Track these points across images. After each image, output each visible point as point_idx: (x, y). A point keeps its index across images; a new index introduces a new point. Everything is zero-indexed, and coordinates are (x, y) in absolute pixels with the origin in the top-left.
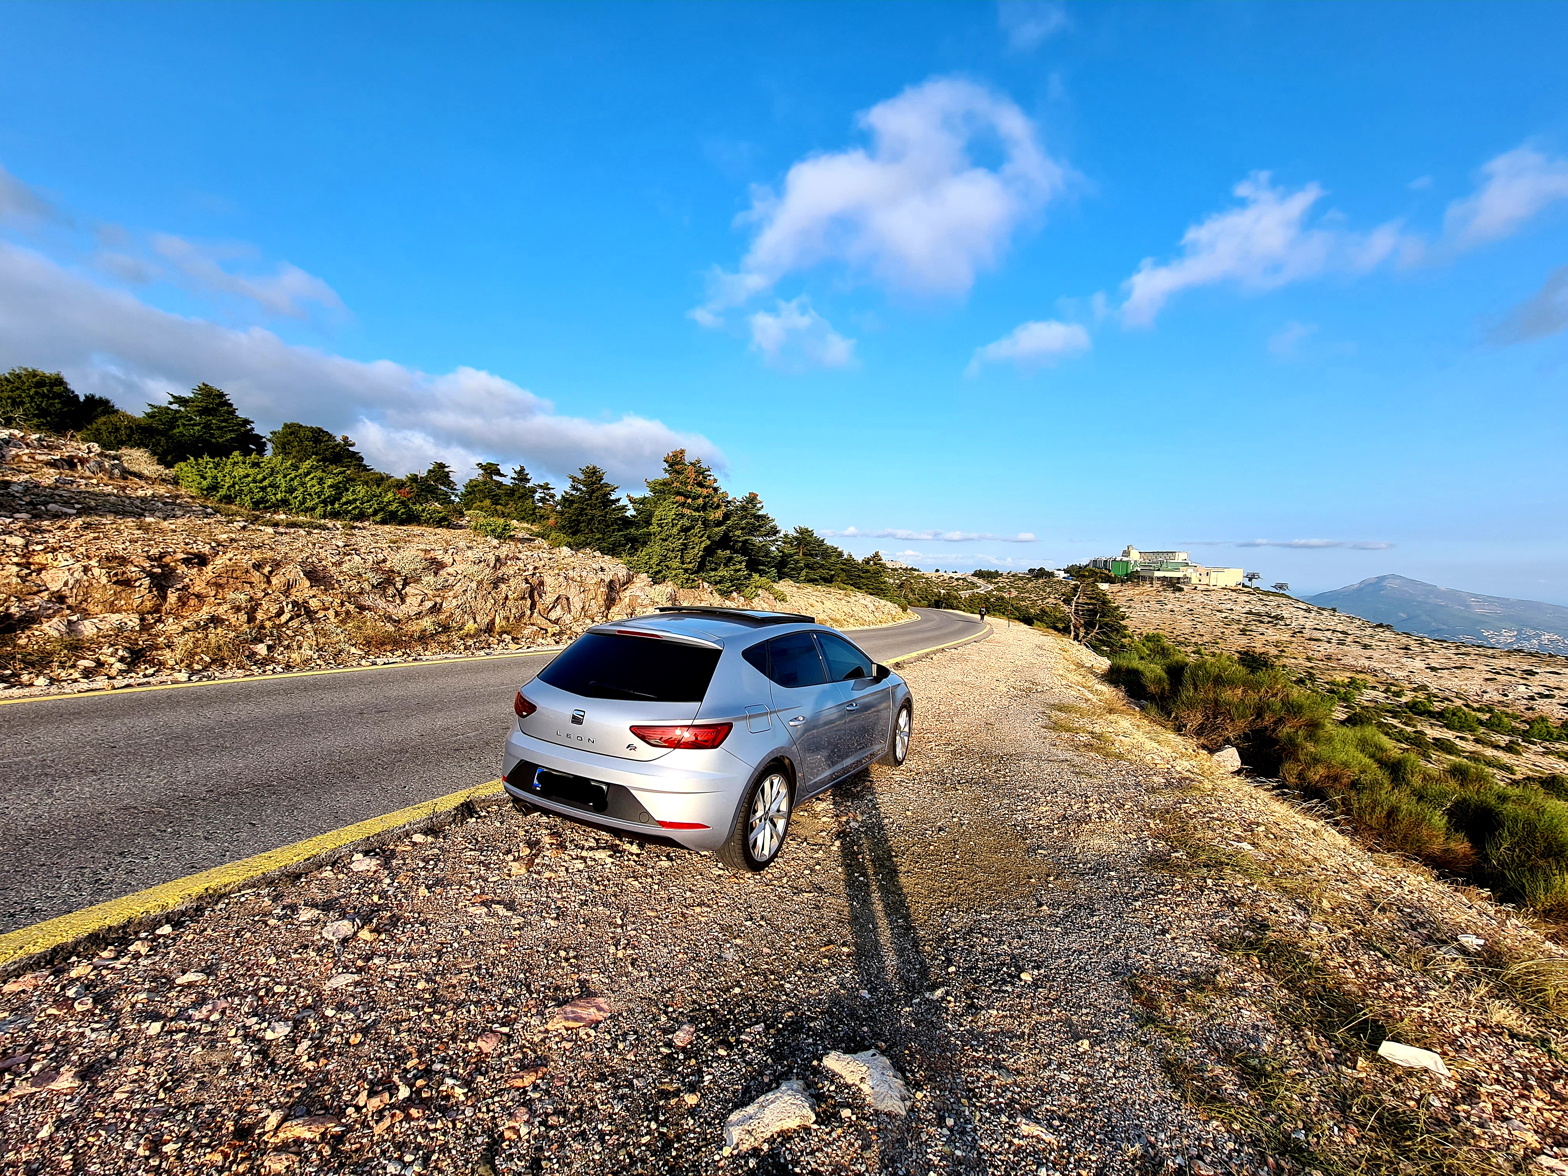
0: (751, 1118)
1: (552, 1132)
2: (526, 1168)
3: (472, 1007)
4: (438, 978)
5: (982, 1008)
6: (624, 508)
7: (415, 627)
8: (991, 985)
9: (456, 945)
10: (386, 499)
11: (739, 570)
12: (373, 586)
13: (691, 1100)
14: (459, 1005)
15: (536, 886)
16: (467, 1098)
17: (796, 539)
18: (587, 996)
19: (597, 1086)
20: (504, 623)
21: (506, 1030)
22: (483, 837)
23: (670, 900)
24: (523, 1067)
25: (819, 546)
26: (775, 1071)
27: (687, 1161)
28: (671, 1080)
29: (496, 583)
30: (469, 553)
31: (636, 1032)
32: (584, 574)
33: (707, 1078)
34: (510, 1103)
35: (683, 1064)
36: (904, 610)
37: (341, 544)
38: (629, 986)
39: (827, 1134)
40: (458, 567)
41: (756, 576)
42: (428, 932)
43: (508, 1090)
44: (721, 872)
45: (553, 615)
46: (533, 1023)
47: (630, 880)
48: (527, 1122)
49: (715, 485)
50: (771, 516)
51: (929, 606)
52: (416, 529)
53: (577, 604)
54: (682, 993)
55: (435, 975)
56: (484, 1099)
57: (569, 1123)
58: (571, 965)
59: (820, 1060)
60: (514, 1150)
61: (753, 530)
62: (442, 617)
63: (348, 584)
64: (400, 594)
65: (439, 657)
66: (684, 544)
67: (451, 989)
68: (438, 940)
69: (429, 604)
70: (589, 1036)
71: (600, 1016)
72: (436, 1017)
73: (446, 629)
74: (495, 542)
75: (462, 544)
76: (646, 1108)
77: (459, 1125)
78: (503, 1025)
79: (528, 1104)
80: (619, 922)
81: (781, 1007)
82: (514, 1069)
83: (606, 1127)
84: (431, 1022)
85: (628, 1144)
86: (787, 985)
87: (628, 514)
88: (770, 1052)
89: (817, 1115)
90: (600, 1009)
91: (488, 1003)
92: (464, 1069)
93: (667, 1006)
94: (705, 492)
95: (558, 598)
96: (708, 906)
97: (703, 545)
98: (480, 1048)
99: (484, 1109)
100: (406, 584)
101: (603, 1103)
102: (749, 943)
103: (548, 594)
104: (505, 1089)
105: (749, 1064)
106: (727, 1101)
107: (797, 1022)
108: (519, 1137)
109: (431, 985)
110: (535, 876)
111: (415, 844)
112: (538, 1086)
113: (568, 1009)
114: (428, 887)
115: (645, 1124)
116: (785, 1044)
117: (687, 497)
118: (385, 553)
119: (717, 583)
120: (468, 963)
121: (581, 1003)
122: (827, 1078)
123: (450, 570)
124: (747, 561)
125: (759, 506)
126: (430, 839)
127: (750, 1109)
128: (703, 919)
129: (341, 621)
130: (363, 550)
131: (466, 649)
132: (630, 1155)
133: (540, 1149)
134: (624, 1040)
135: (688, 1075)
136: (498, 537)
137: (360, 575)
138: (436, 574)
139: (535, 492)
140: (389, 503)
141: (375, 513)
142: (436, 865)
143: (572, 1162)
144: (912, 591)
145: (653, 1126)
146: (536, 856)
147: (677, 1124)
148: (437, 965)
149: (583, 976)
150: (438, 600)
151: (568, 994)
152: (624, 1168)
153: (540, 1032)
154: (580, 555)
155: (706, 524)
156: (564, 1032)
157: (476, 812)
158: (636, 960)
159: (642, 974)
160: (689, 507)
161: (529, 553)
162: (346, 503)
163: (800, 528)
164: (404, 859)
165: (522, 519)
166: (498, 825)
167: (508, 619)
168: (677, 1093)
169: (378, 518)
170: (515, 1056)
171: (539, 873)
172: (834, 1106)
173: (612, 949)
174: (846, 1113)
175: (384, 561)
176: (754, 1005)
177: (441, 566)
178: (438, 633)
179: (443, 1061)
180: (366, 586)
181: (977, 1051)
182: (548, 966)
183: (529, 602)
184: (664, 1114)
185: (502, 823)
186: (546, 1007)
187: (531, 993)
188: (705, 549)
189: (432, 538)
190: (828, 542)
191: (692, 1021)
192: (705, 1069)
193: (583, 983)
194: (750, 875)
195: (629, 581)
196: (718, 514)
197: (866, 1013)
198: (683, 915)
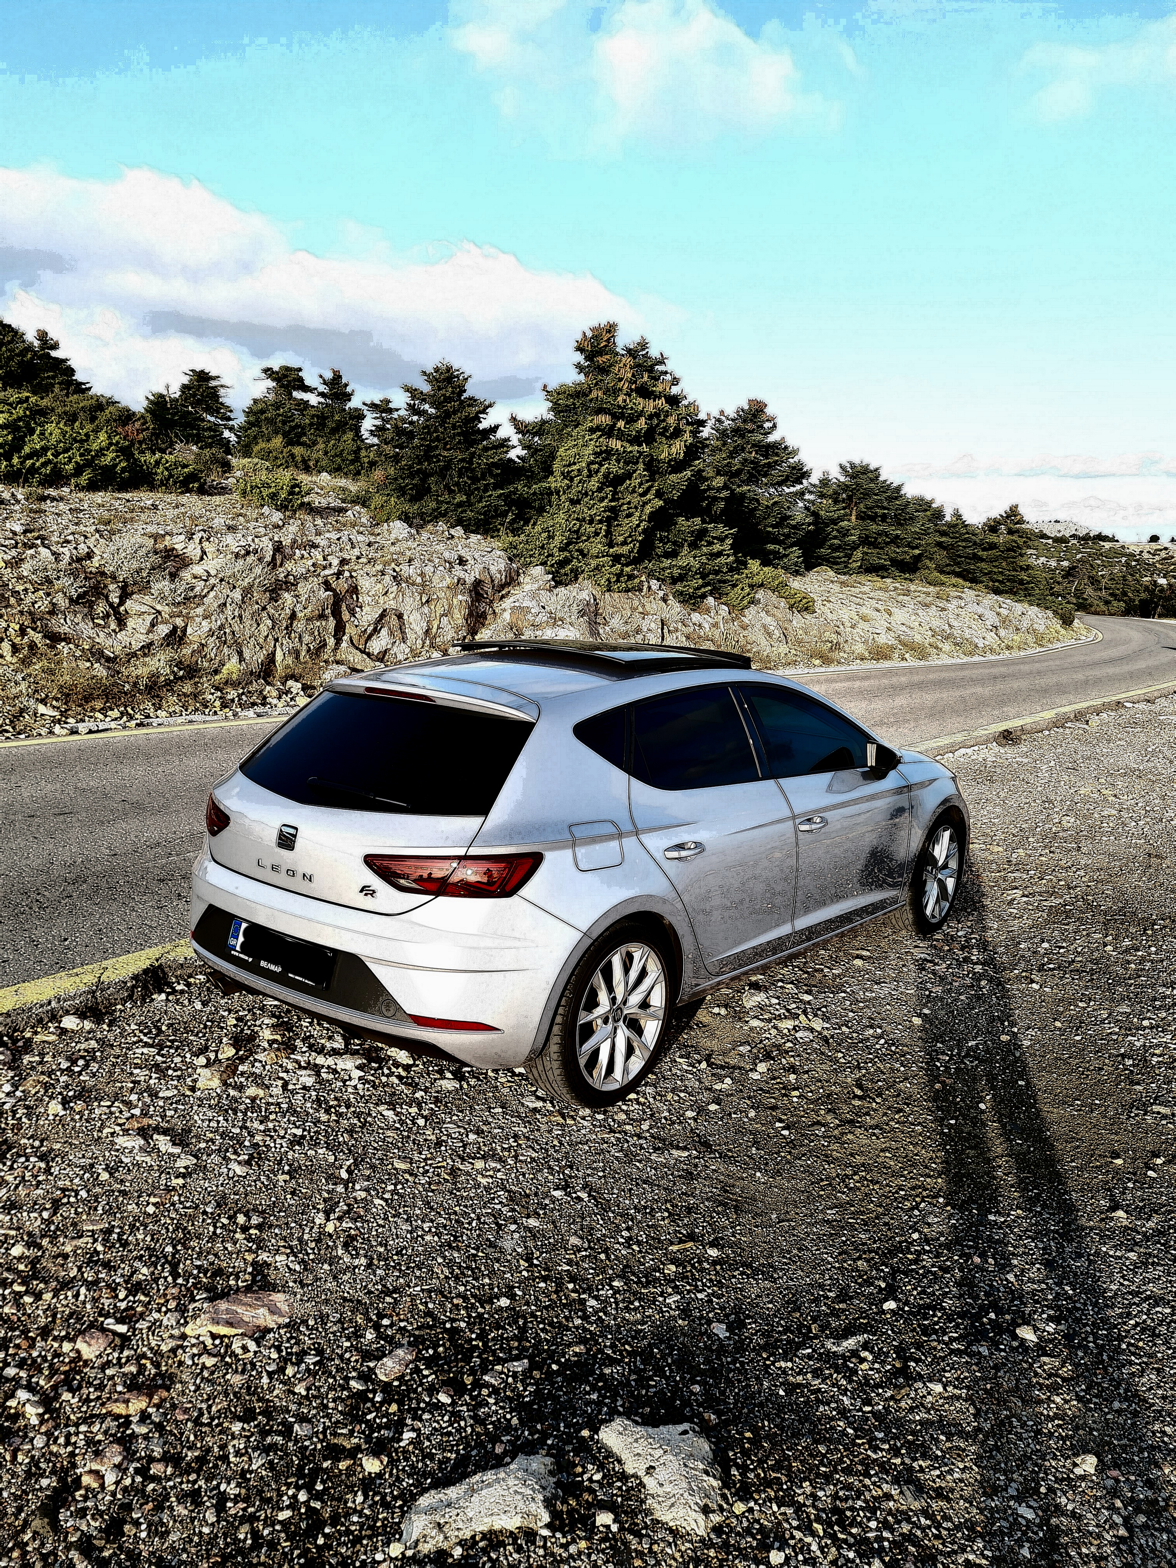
0: (449, 1505)
1: (151, 1486)
2: (100, 1530)
3: (83, 1290)
4: (45, 1242)
5: (920, 1377)
6: (504, 444)
7: (141, 670)
8: (952, 1340)
9: (83, 1194)
10: (95, 446)
11: (719, 554)
12: (71, 600)
13: (372, 1465)
14: (66, 1284)
15: (228, 1108)
16: (41, 1423)
17: (845, 487)
18: (261, 1288)
19: (236, 1427)
20: (290, 660)
21: (122, 1329)
22: (170, 1026)
23: (439, 1144)
24: (134, 1385)
25: (890, 499)
26: (518, 1438)
27: (335, 1555)
28: (352, 1432)
29: (275, 591)
30: (229, 539)
31: (320, 1352)
32: (429, 569)
33: (408, 1435)
34: (100, 1437)
35: (378, 1410)
36: (1067, 621)
37: (18, 528)
38: (330, 1279)
39: (562, 1546)
40: (212, 564)
41: (754, 565)
42: (48, 1171)
43: (102, 1418)
44: (539, 1104)
45: (376, 646)
46: (165, 1322)
47: (381, 1108)
48: (118, 1467)
49: (675, 390)
50: (791, 442)
51: (1126, 613)
52: (145, 498)
53: (416, 623)
54: (413, 1298)
55: (43, 1236)
56: (67, 1426)
57: (181, 1475)
58: (249, 1239)
59: (596, 1430)
60: (89, 1504)
61: (756, 474)
62: (187, 651)
63: (30, 598)
64: (116, 612)
65: (180, 720)
66: (612, 509)
67: (60, 1260)
68: (60, 1184)
69: (163, 630)
70: (245, 1348)
71: (270, 1321)
72: (28, 1299)
73: (191, 672)
74: (277, 517)
75: (219, 522)
76: (301, 1468)
77: (20, 1458)
78: (119, 1321)
79: (126, 1442)
80: (344, 1175)
81: (568, 1337)
82: (119, 1388)
83: (232, 1489)
84: (19, 1305)
85: (258, 1519)
86: (592, 1302)
87: (513, 454)
88: (519, 1407)
89: (555, 1514)
90: (273, 1310)
91: (108, 1286)
92: (49, 1378)
93: (381, 1316)
94: (650, 406)
95: (383, 616)
96: (501, 1160)
97: (648, 509)
98: (78, 1352)
99: (62, 1440)
100: (125, 595)
101: (238, 1453)
102: (550, 1226)
103: (366, 609)
104: (97, 1416)
105: (482, 1422)
106: (425, 1475)
107: (586, 1363)
108: (102, 1486)
109: (32, 1253)
110: (232, 1092)
111: (64, 1031)
112: (150, 1415)
113: (223, 1305)
114: (65, 1103)
115: (290, 1493)
116: (550, 1396)
117: (616, 417)
118: (91, 542)
119: (674, 581)
120: (93, 1222)
121: (248, 1299)
122: (594, 1460)
123: (198, 569)
124: (735, 537)
125: (767, 425)
126: (88, 1025)
127: (453, 1492)
128: (484, 1181)
129: (23, 661)
130: (55, 539)
131: (224, 706)
132: (255, 1534)
133: (127, 1508)
134: (298, 1364)
135: (380, 1427)
136: (282, 508)
137: (49, 581)
138: (173, 576)
139: (362, 417)
140: (101, 452)
141: (79, 471)
142: (87, 1066)
143: (167, 1533)
144: (1094, 581)
145: (302, 1497)
146: (242, 1060)
147: (339, 1499)
148: (49, 1222)
149: (264, 1256)
150: (179, 622)
151: (232, 1282)
152: (241, 1551)
153: (172, 1336)
154: (425, 535)
155: (653, 467)
156: (209, 1342)
157: (170, 984)
158: (353, 1238)
159: (356, 1262)
160: (621, 436)
161: (334, 536)
162: (29, 456)
163: (853, 466)
164: (42, 1055)
165: (336, 470)
166: (198, 1006)
167: (297, 653)
168: (353, 1453)
169: (83, 480)
170: (126, 1369)
171: (240, 1088)
172: (589, 1505)
173: (320, 1219)
174: (604, 1519)
175: (89, 556)
176: (523, 1330)
177: (184, 562)
178: (178, 679)
179: (21, 1365)
180: (61, 601)
181: (875, 1449)
182: (213, 1237)
183: (332, 623)
184: (323, 1482)
185: (205, 1004)
186: (193, 1300)
187: (175, 1275)
188: (652, 516)
189: (171, 513)
190: (910, 491)
191: (417, 1343)
192: (409, 1421)
193: (259, 1268)
194: (588, 1111)
195: (511, 580)
196: (677, 448)
197: (707, 1361)
198: (454, 1172)
